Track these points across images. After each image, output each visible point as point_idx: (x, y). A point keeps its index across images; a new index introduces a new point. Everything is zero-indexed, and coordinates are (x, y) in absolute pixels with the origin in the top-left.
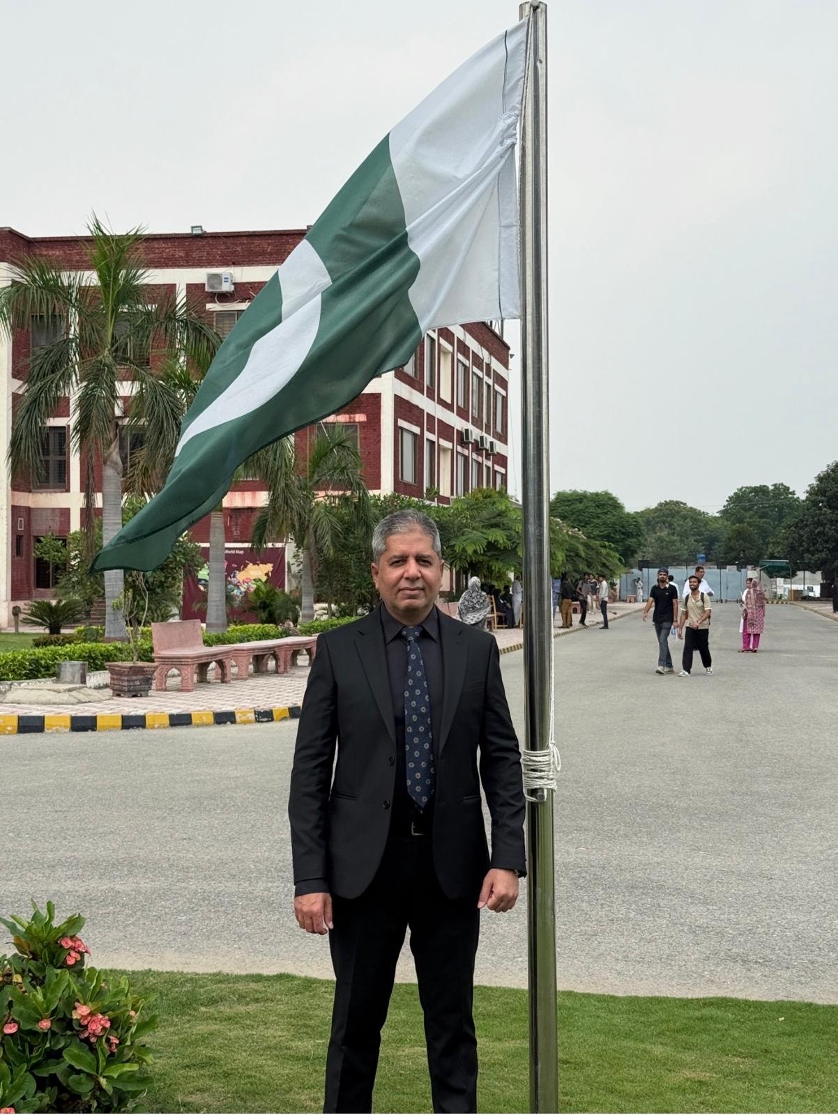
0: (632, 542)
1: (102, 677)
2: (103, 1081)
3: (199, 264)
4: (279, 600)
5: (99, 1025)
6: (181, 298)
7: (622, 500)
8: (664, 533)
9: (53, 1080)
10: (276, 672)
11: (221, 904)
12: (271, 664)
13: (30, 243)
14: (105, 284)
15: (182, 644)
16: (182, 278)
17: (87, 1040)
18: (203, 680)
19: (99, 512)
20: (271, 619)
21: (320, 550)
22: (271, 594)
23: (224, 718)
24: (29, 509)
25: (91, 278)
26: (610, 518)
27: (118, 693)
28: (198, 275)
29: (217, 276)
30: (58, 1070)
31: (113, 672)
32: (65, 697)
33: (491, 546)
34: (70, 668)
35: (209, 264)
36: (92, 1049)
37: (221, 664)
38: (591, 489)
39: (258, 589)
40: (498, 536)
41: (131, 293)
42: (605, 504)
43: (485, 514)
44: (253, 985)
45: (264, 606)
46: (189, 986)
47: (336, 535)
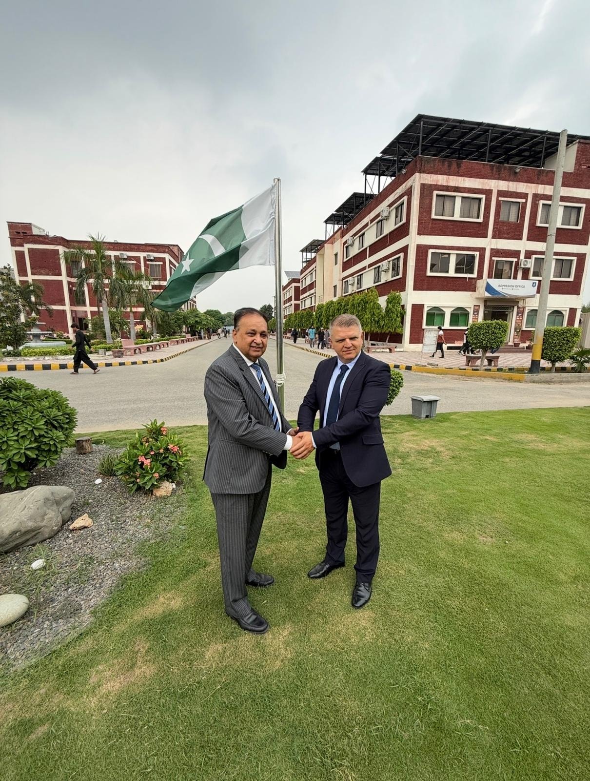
0: (223, 321)
1: (110, 353)
2: (180, 463)
3: (117, 250)
4: (146, 334)
5: (176, 449)
6: (113, 258)
7: (221, 312)
8: (229, 319)
9: (165, 464)
10: (152, 350)
11: (168, 408)
12: (151, 349)
13: (68, 241)
14: (98, 253)
15: (129, 345)
16: (113, 254)
17: (173, 453)
18: (135, 353)
19: (102, 312)
20: (144, 338)
21: (157, 322)
22: (144, 332)
23: (145, 362)
24: (76, 311)
25: (93, 252)
26: (219, 316)
27: (115, 357)
28: (117, 253)
29: (123, 254)
30: (167, 461)
31: (112, 351)
32: (102, 358)
33: (196, 321)
34: (101, 351)
35: (120, 250)
36: (175, 455)
37: (139, 349)
38: (214, 309)
39: (140, 331)
40: (197, 319)
41: (103, 257)
42: (217, 312)
43: (194, 314)
44: (188, 428)
45: (142, 335)
46: (172, 430)
47: (161, 318)
